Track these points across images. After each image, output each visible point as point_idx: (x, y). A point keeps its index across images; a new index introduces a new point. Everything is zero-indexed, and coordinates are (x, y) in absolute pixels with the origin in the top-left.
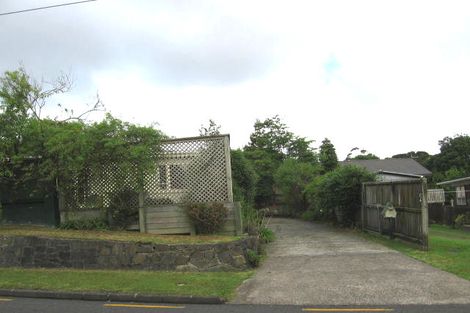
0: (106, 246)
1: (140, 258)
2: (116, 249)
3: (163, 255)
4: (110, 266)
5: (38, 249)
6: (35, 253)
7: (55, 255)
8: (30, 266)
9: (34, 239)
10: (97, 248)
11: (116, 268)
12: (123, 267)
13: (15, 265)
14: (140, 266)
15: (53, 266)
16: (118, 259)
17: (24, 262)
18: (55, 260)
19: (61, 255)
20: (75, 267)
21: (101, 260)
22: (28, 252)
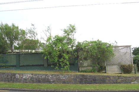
0: (108, 77)
1: (119, 80)
2: (111, 78)
3: (126, 79)
4: (110, 83)
5: (85, 78)
6: (84, 80)
7: (92, 80)
8: (83, 84)
9: (83, 75)
10: (105, 78)
11: (112, 84)
12: (114, 83)
13: (77, 83)
14: (120, 83)
15: (91, 84)
16: (112, 81)
17: (81, 82)
18: (92, 82)
19: (93, 80)
20: (99, 84)
21: (107, 81)
22: (81, 79)
